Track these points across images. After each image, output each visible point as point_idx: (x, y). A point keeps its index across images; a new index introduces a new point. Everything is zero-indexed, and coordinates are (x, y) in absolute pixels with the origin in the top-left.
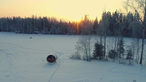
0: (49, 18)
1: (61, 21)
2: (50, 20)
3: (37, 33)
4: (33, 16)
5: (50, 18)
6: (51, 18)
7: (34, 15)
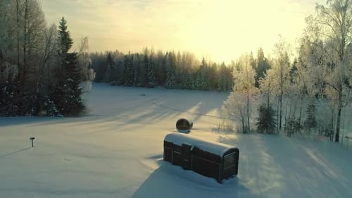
0: (179, 53)
1: (203, 62)
2: (181, 58)
3: (152, 87)
4: (146, 49)
5: (182, 54)
6: (184, 56)
7: (149, 48)
